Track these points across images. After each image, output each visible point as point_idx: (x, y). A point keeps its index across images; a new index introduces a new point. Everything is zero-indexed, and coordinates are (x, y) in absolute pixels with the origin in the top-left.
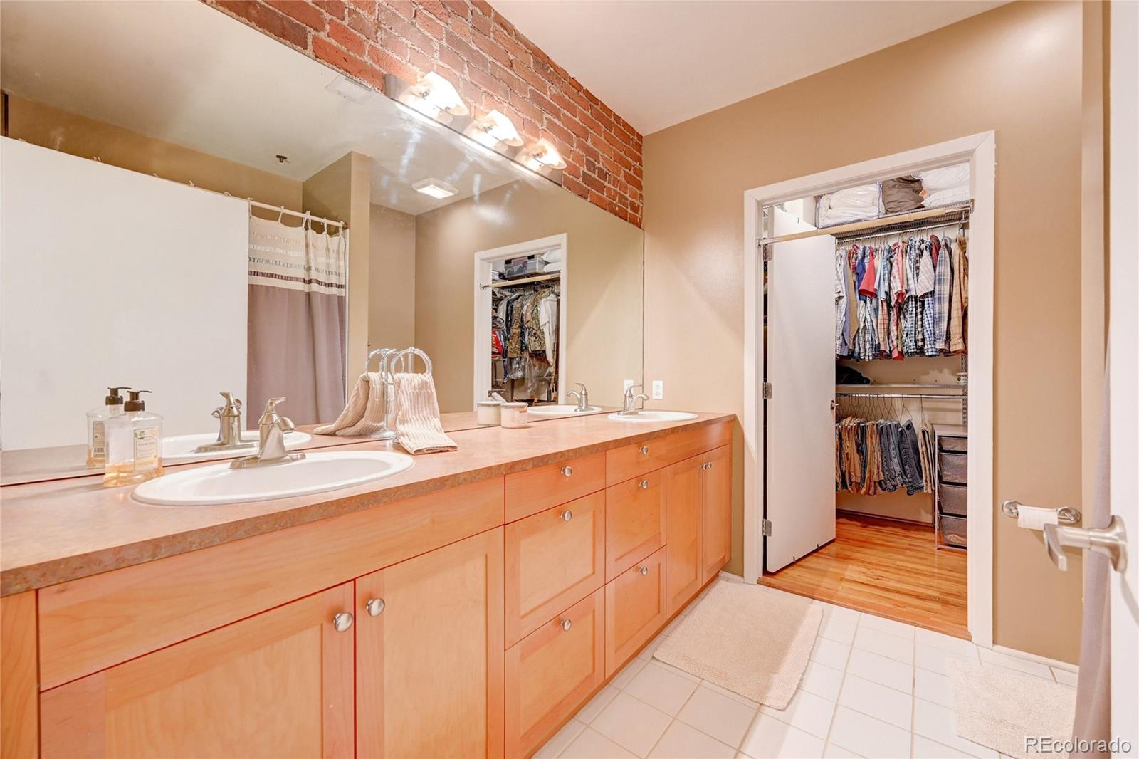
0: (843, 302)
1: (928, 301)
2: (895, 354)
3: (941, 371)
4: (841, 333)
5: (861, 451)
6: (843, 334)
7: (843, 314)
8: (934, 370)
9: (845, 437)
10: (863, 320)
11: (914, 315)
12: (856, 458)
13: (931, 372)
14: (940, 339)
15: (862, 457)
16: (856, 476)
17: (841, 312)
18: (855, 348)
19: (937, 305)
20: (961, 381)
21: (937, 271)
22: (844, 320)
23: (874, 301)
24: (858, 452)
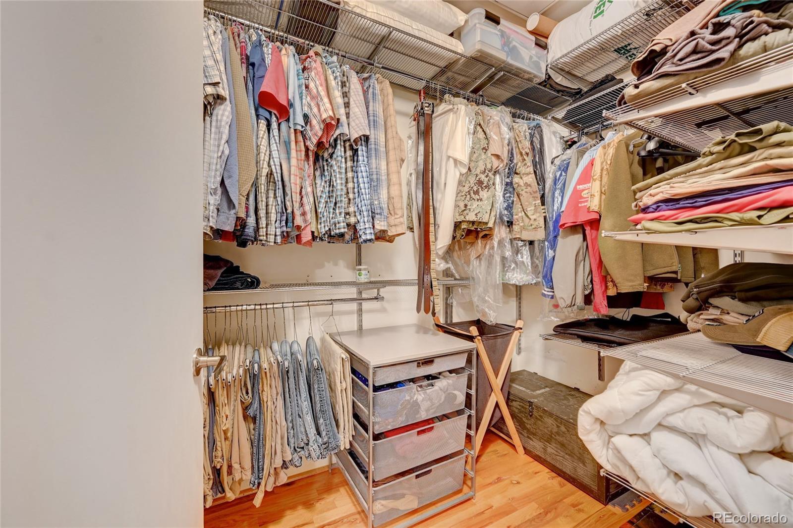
0: (224, 112)
1: (362, 150)
2: (306, 237)
3: (336, 264)
4: (219, 179)
5: (252, 418)
6: (222, 183)
7: (225, 137)
8: (329, 262)
9: (221, 398)
10: (267, 159)
11: (344, 171)
12: (243, 431)
13: (326, 264)
14: (380, 214)
15: (252, 426)
16: (242, 468)
17: (220, 133)
18: (247, 216)
19: (373, 161)
20: (363, 277)
21: (371, 108)
22: (227, 152)
23: (284, 126)
24: (245, 417)
